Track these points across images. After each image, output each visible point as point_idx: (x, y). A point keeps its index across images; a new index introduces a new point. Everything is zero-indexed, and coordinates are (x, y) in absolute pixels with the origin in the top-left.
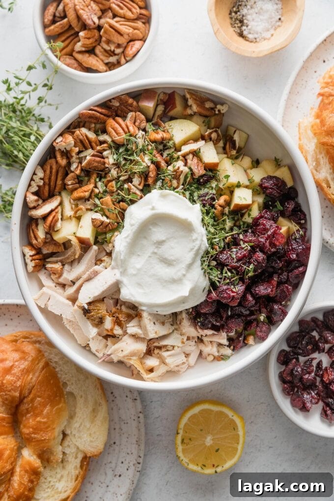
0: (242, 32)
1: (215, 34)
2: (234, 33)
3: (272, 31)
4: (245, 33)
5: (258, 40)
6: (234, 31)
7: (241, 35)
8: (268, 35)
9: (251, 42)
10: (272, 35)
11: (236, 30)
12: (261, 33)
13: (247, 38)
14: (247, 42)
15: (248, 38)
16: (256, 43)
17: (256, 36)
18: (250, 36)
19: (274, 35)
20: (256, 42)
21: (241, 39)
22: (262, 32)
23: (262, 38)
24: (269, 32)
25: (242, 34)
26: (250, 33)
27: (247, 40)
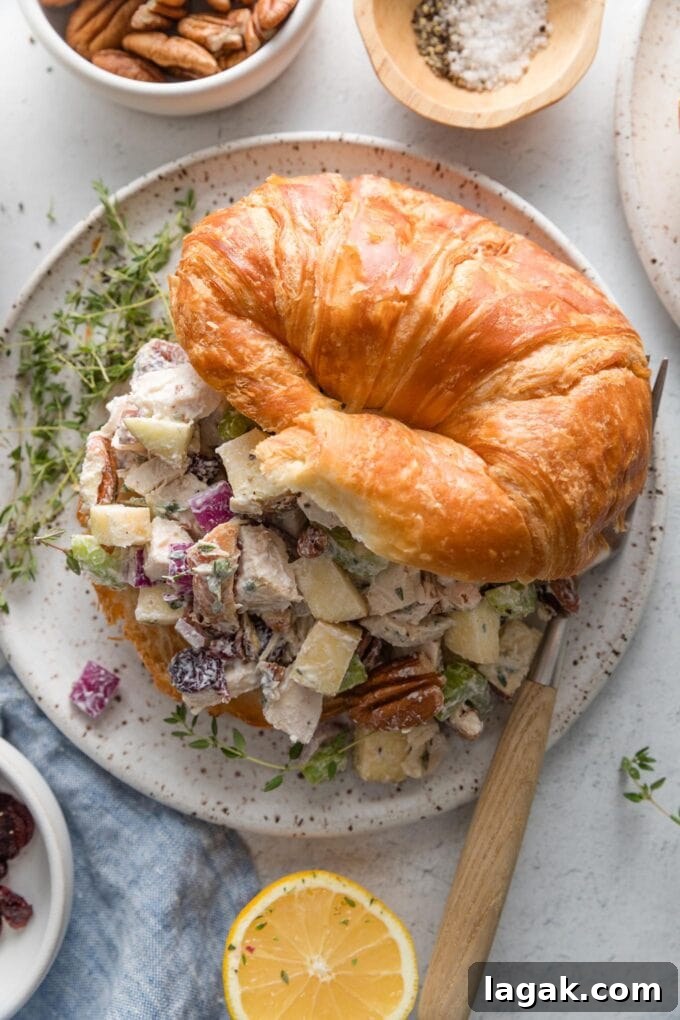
0: (448, 65)
1: (377, 73)
2: (427, 69)
3: (525, 62)
4: (455, 68)
5: (489, 85)
6: (427, 63)
7: (445, 73)
8: (513, 70)
9: (473, 90)
10: (525, 71)
11: (431, 62)
12: (495, 67)
13: (460, 82)
14: (462, 93)
15: (463, 80)
16: (485, 93)
17: (484, 74)
18: (470, 76)
19: (530, 71)
20: (484, 89)
21: (445, 85)
22: (499, 65)
23: (499, 80)
24: (515, 64)
25: (448, 72)
26: (468, 68)
27: (463, 87)
